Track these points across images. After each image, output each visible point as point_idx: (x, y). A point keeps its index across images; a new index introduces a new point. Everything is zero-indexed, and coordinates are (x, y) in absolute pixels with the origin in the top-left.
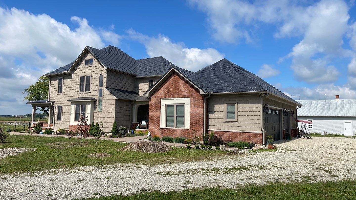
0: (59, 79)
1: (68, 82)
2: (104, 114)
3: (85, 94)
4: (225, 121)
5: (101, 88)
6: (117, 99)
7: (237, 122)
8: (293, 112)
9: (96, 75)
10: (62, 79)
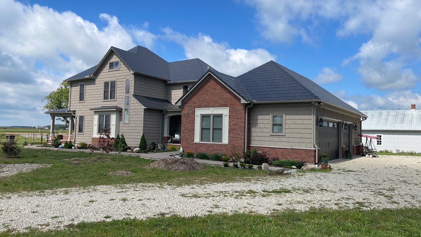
0: (80, 85)
1: (90, 88)
2: (131, 125)
3: (110, 103)
4: (270, 135)
5: (127, 95)
6: (145, 108)
7: (284, 137)
8: (356, 125)
9: (122, 80)
10: (84, 85)
